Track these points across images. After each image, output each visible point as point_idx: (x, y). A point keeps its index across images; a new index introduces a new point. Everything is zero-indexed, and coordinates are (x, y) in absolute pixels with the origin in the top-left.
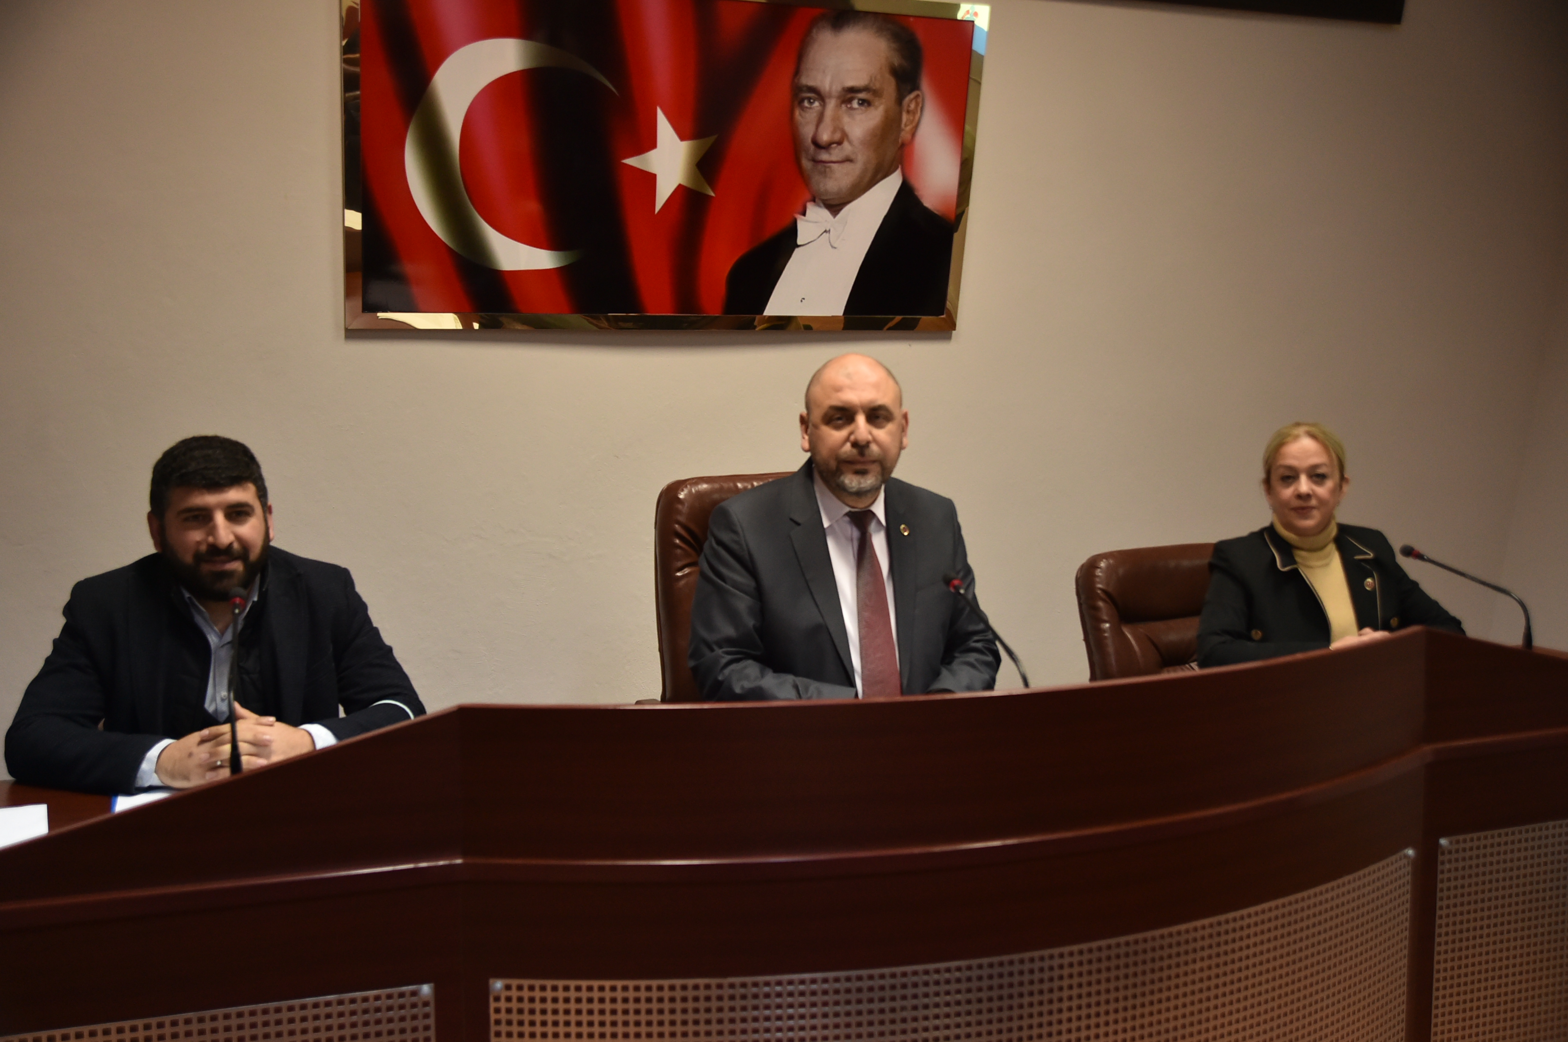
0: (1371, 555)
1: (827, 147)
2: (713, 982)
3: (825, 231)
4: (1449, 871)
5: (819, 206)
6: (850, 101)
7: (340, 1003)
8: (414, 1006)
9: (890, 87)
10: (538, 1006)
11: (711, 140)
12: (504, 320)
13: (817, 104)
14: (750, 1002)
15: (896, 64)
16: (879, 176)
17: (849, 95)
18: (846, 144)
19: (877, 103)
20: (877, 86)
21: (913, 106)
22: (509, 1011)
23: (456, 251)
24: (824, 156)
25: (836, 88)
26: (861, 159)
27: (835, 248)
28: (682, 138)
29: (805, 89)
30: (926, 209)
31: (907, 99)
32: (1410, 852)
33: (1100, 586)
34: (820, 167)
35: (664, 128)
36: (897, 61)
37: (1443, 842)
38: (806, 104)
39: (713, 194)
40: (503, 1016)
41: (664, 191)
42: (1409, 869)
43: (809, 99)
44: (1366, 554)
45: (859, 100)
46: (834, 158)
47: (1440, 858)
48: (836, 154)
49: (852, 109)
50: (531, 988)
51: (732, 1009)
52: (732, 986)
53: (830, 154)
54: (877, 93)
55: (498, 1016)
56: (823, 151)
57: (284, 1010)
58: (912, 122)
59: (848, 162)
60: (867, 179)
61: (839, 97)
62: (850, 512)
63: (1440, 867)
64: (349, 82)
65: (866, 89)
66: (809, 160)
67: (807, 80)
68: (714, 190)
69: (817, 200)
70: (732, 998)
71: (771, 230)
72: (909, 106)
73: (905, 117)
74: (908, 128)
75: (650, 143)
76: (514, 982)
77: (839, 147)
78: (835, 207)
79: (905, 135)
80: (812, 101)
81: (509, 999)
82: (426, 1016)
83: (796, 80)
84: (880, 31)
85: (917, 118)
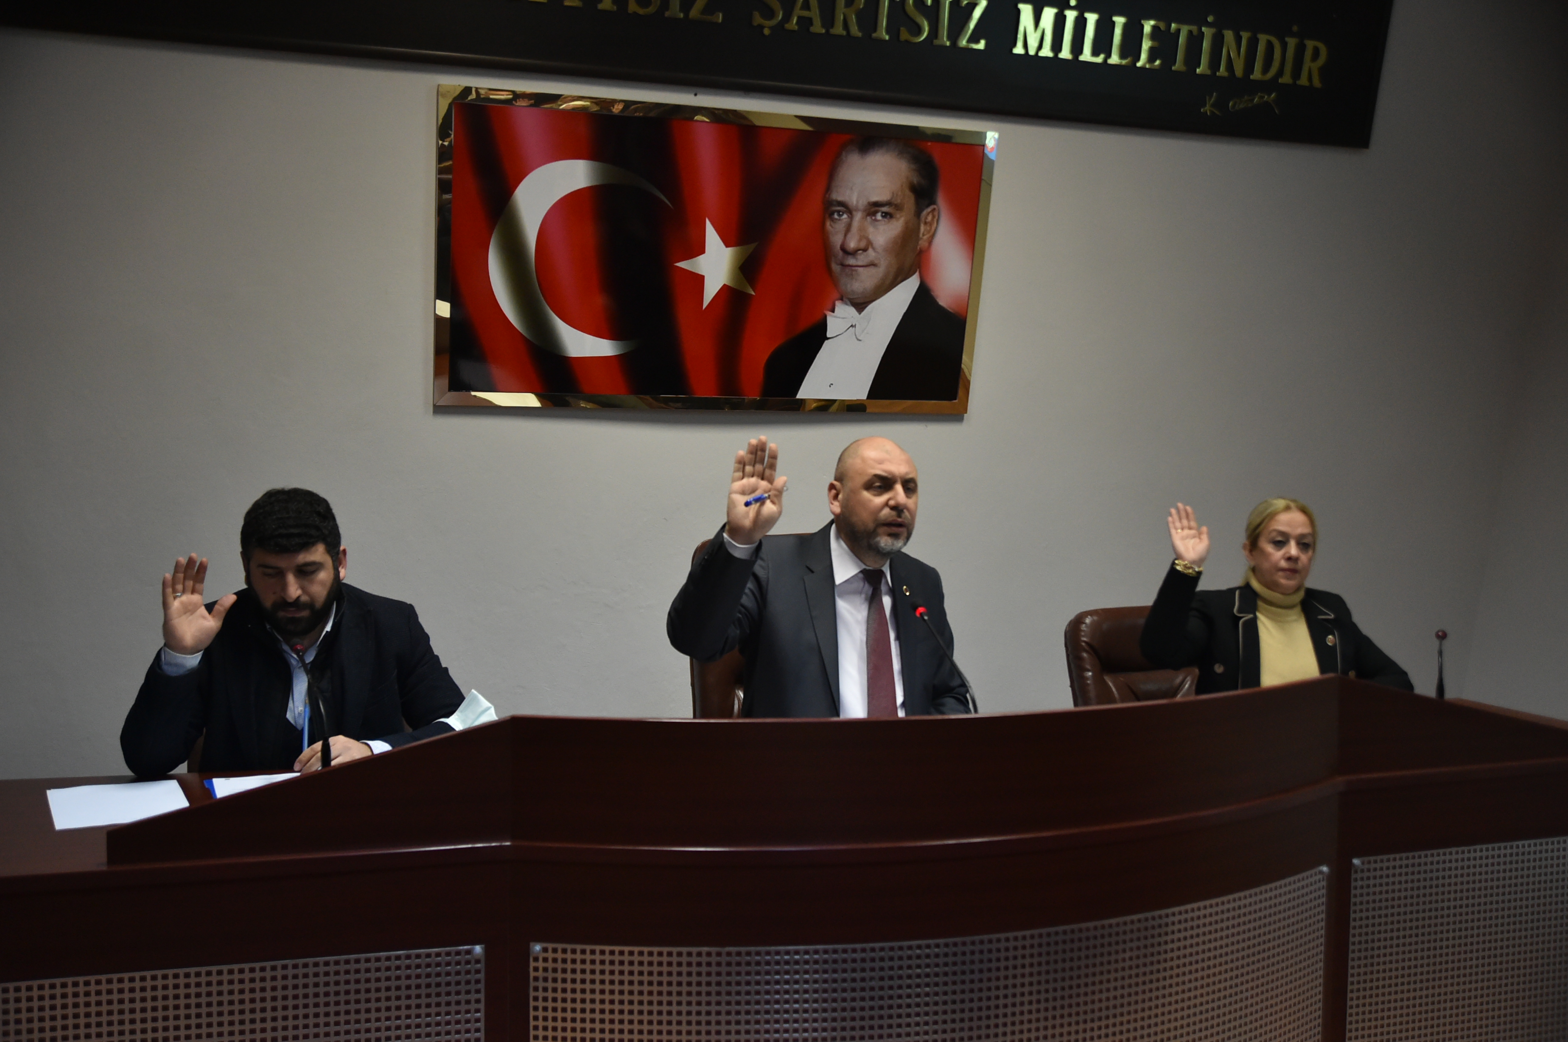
0: (1332, 616)
1: (854, 253)
2: (714, 950)
3: (852, 326)
4: (1362, 887)
5: (847, 304)
6: (874, 214)
7: (408, 957)
8: (468, 962)
9: (909, 201)
10: (569, 966)
11: (752, 247)
12: (571, 400)
13: (845, 216)
14: (744, 969)
15: (915, 182)
16: (899, 279)
17: (873, 208)
18: (870, 251)
19: (898, 216)
20: (899, 200)
21: (930, 218)
22: (545, 970)
24: (851, 261)
25: (862, 203)
26: (883, 264)
27: (860, 340)
28: (727, 245)
29: (835, 203)
30: (940, 307)
31: (925, 213)
32: (1325, 869)
33: (1085, 639)
34: (847, 270)
35: (712, 236)
36: (915, 180)
37: (1356, 861)
38: (836, 216)
39: (753, 293)
40: (540, 974)
41: (711, 291)
42: (1324, 883)
43: (838, 212)
44: (1329, 615)
45: (883, 213)
46: (860, 263)
47: (1353, 876)
48: (862, 259)
49: (876, 220)
50: (564, 951)
51: (729, 974)
52: (729, 954)
53: (857, 259)
54: (898, 207)
55: (536, 974)
56: (850, 257)
57: (362, 961)
58: (929, 232)
59: (872, 267)
60: (888, 282)
61: (865, 211)
62: (865, 569)
63: (1353, 884)
64: (443, 186)
65: (888, 204)
66: (838, 265)
67: (836, 196)
68: (754, 290)
69: (844, 299)
70: (729, 964)
72: (926, 218)
73: (922, 228)
74: (926, 237)
75: (700, 249)
76: (550, 946)
77: (865, 253)
78: (860, 306)
79: (923, 243)
80: (841, 214)
81: (545, 960)
82: (478, 972)
83: (827, 196)
84: (901, 154)
85: (933, 229)
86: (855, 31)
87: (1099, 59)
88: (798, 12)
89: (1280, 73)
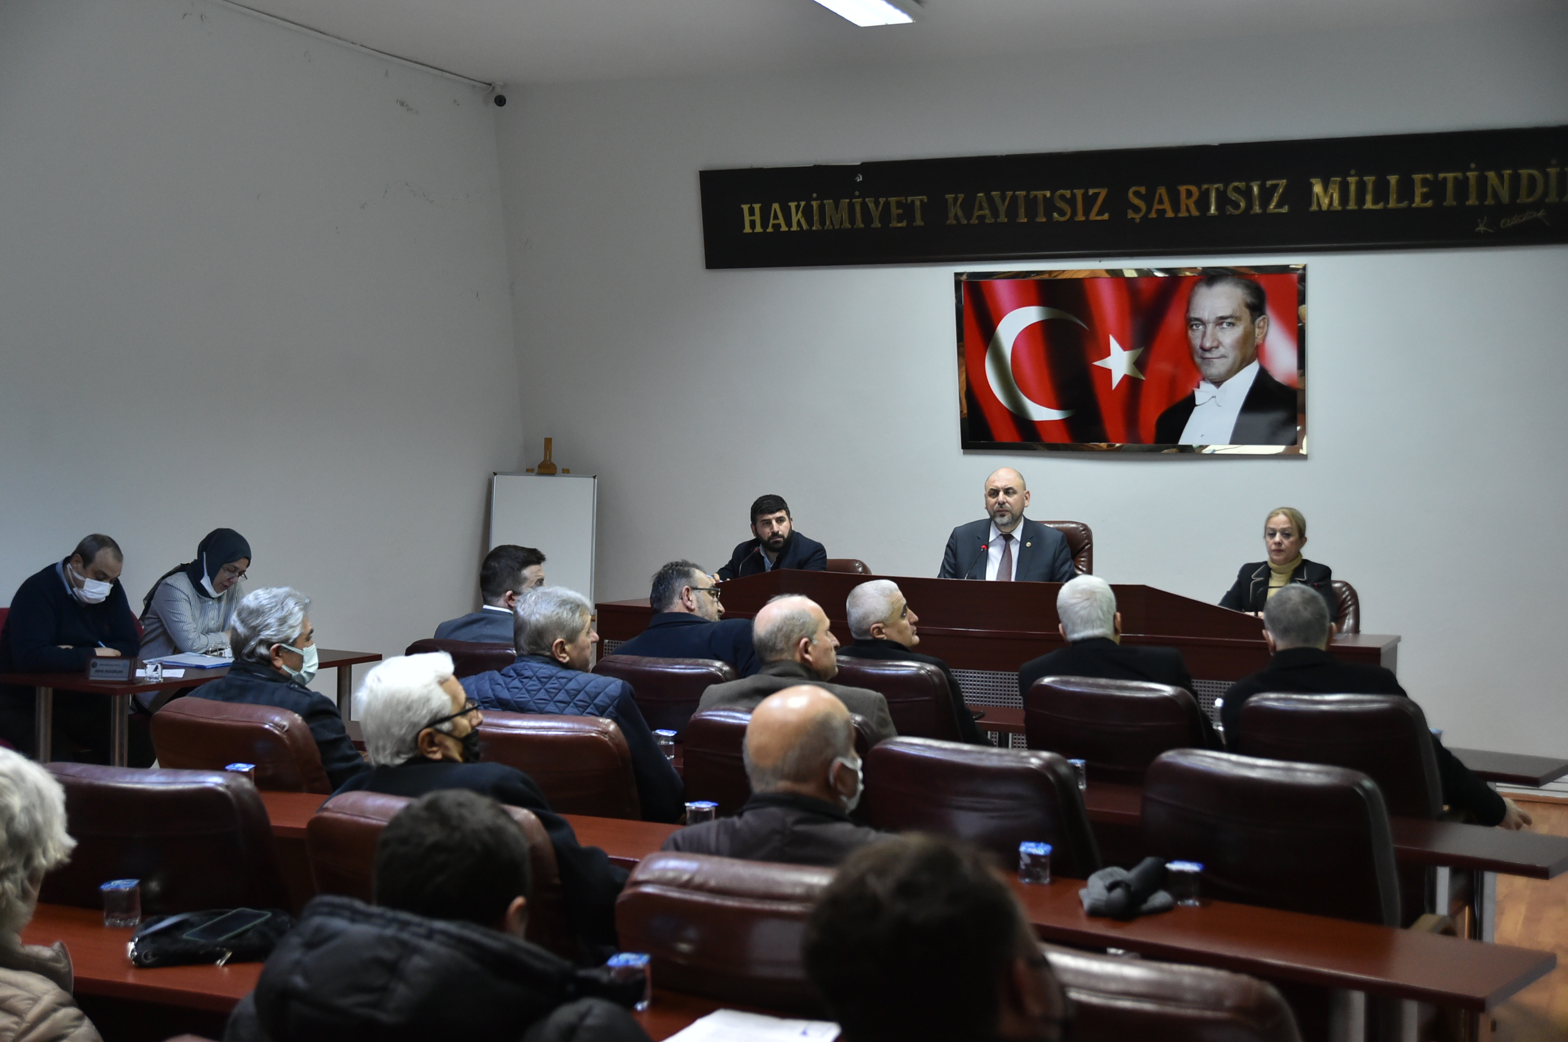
0: (1305, 579)
1: (1209, 350)
3: (1213, 397)
5: (1208, 383)
6: (1221, 324)
9: (1246, 314)
11: (1142, 349)
13: (1201, 327)
16: (1244, 365)
17: (1220, 320)
18: (1221, 348)
19: (1238, 324)
20: (1238, 314)
21: (1262, 324)
23: (1010, 410)
24: (1208, 355)
25: (1213, 318)
26: (1231, 356)
27: (1220, 406)
28: (1125, 349)
29: (1193, 319)
30: (1277, 382)
31: (1258, 320)
34: (1206, 361)
35: (1114, 345)
36: (1249, 300)
38: (1194, 327)
39: (1143, 378)
41: (1116, 379)
43: (1196, 324)
44: (1303, 577)
45: (1227, 323)
46: (1214, 356)
48: (1215, 354)
49: (1223, 328)
53: (1212, 354)
54: (1238, 318)
56: (1207, 353)
58: (1262, 333)
59: (1224, 358)
60: (1236, 367)
61: (1214, 322)
62: (1003, 535)
65: (1231, 317)
66: (1199, 358)
67: (1193, 315)
68: (1144, 376)
69: (1206, 379)
71: (1180, 397)
72: (1259, 324)
73: (1257, 331)
74: (1260, 337)
75: (1107, 353)
77: (1217, 350)
78: (1218, 383)
79: (1259, 340)
80: (1198, 325)
83: (1187, 315)
84: (1237, 284)
85: (1265, 331)
86: (1195, 213)
87: (1380, 206)
88: (1156, 207)
89: (1546, 194)
